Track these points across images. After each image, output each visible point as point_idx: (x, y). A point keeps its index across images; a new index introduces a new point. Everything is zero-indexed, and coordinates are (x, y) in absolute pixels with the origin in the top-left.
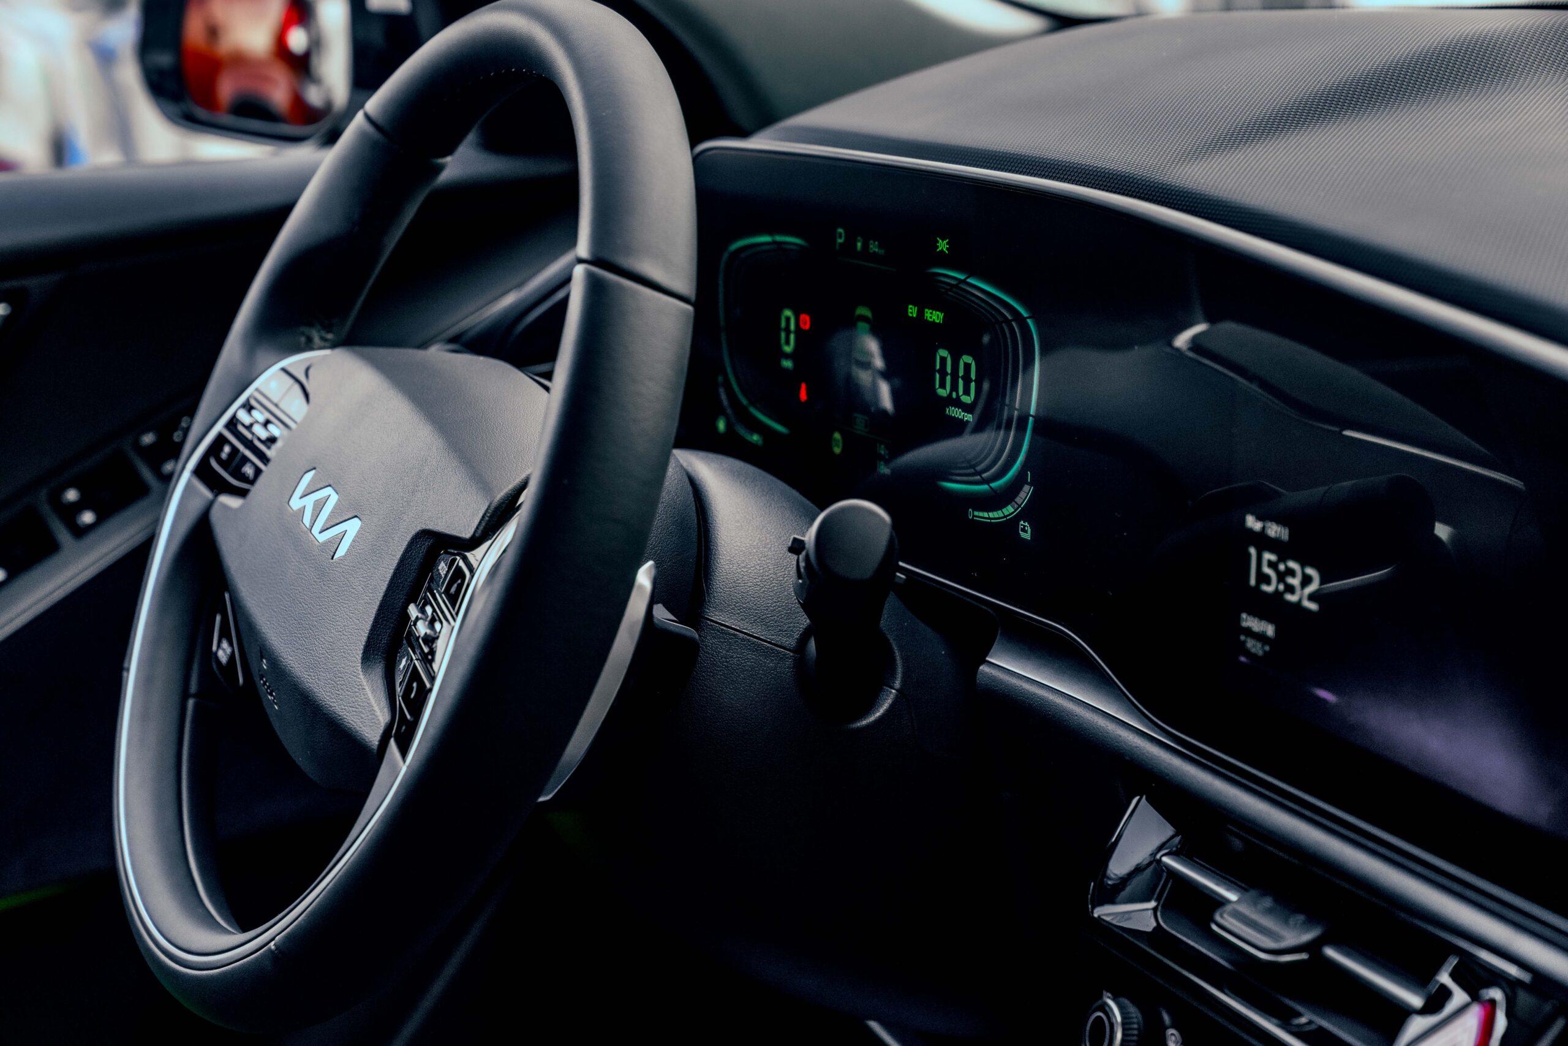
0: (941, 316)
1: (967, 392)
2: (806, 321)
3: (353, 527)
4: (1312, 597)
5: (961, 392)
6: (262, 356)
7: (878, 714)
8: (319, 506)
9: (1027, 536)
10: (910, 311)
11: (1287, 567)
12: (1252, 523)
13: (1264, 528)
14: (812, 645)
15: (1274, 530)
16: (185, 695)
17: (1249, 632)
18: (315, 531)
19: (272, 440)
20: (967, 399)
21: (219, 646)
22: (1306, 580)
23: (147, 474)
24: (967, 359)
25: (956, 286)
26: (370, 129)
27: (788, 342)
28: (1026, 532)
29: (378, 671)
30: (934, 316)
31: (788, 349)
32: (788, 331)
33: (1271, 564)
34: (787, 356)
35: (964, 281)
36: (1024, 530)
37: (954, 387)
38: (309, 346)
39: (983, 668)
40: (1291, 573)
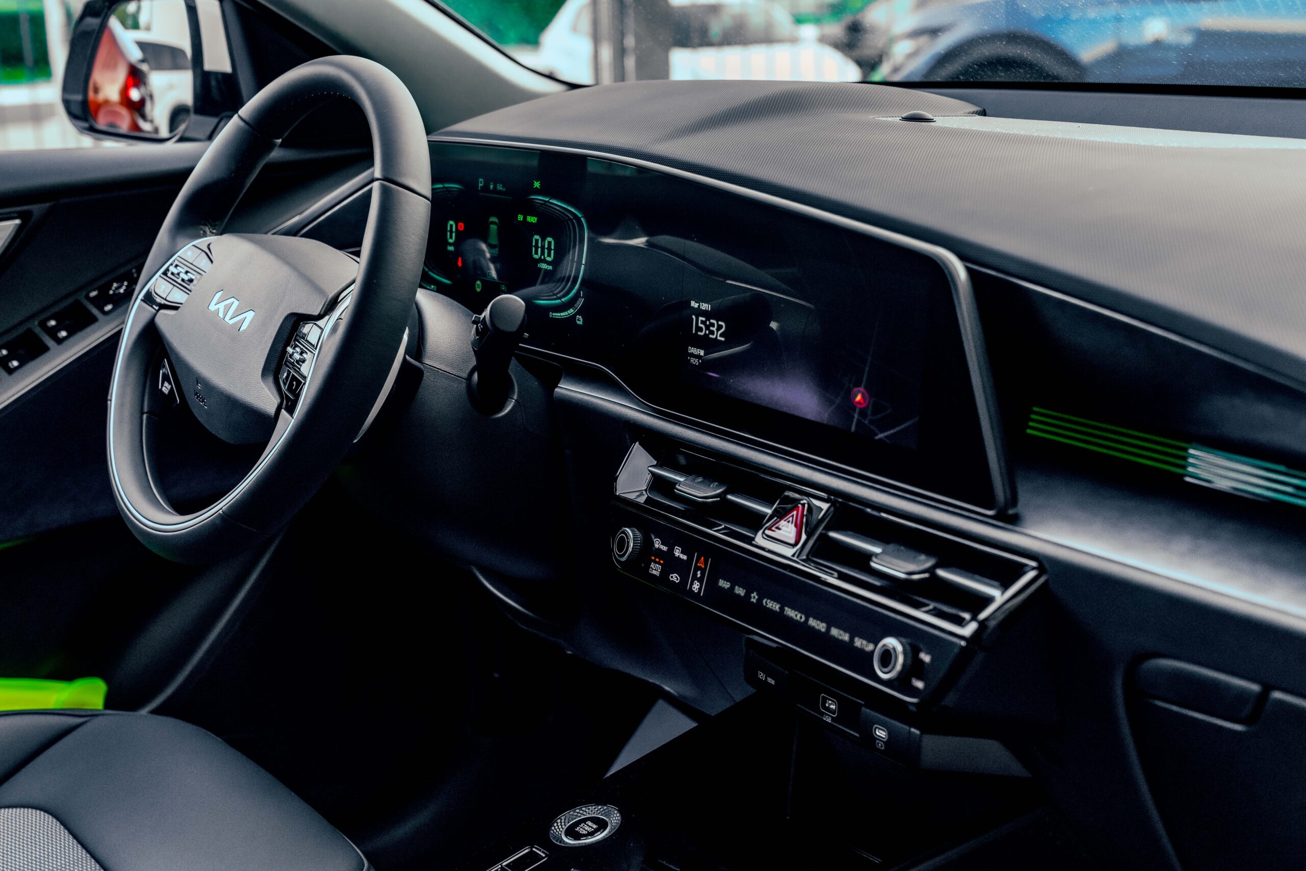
0: (536, 219)
1: (549, 255)
2: (461, 226)
3: (250, 315)
4: (721, 335)
5: (546, 256)
6: (180, 240)
7: (506, 412)
8: (227, 309)
9: (580, 323)
10: (519, 217)
11: (710, 323)
12: (694, 304)
13: (699, 306)
14: (476, 376)
15: (705, 306)
16: (142, 413)
17: (693, 355)
18: (227, 319)
19: (191, 281)
20: (549, 259)
21: (162, 385)
22: (719, 327)
23: (95, 311)
24: (550, 239)
25: (544, 204)
26: (242, 124)
27: (451, 237)
28: (580, 321)
29: (271, 380)
30: (532, 219)
31: (451, 241)
32: (451, 231)
33: (702, 322)
34: (451, 244)
35: (548, 202)
36: (579, 320)
37: (543, 253)
38: (205, 235)
39: (557, 390)
40: (713, 325)
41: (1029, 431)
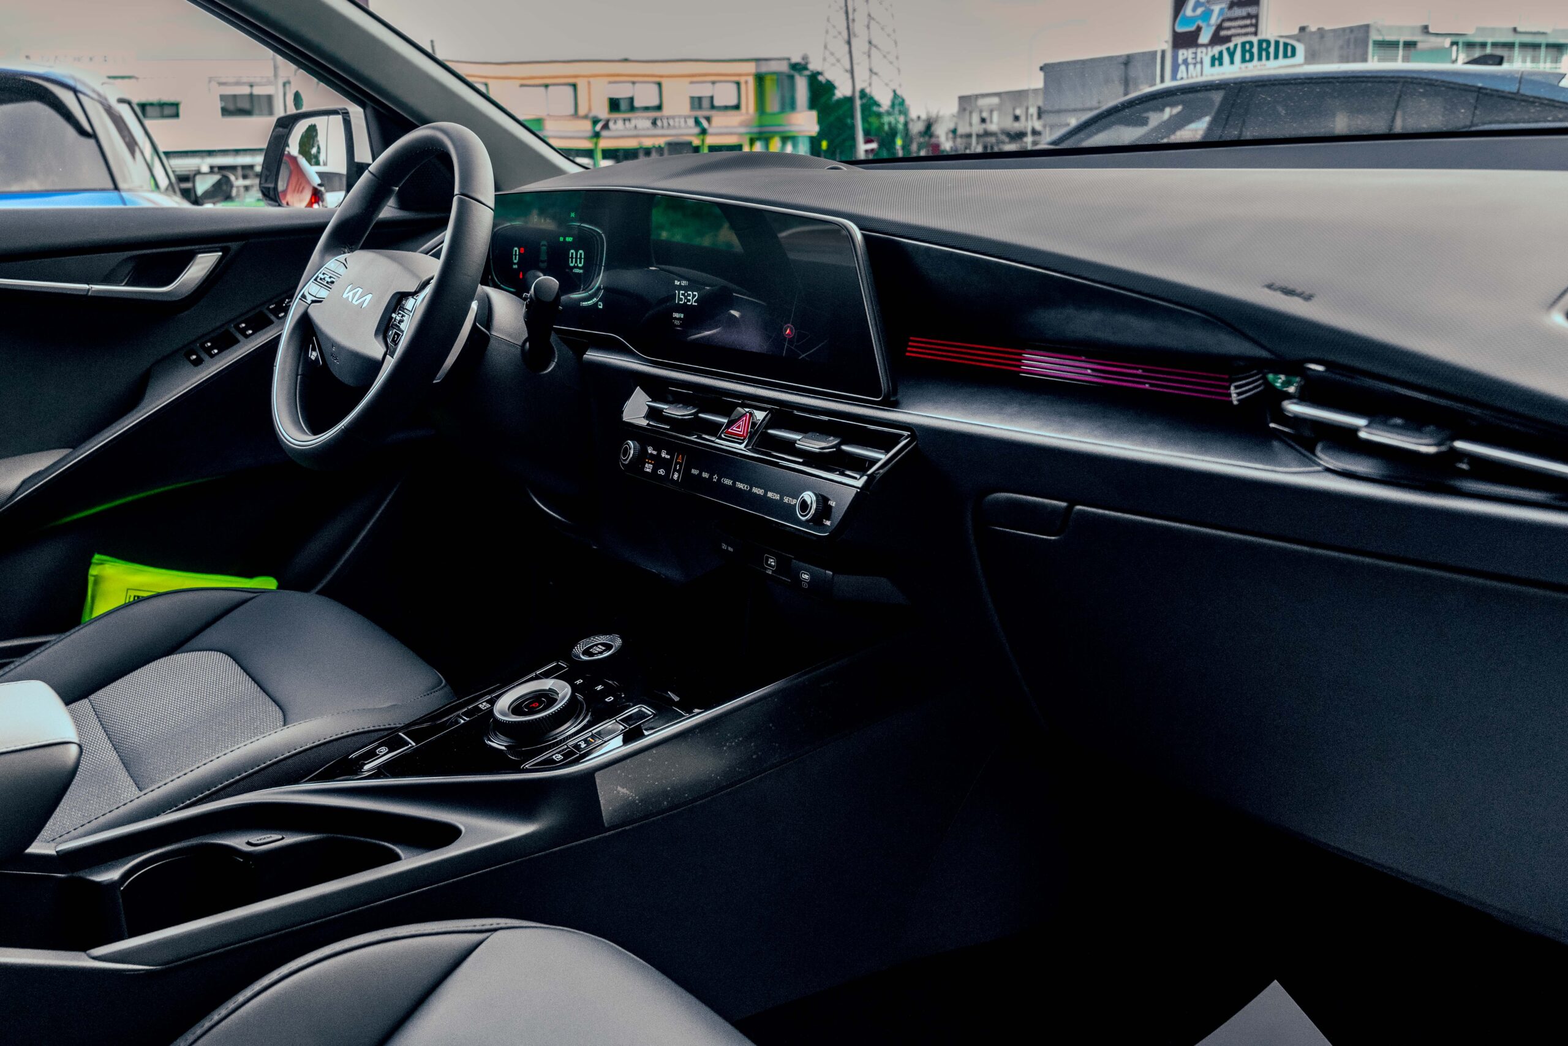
0: (572, 239)
1: (580, 263)
2: (522, 250)
3: (369, 297)
4: (695, 302)
5: (578, 263)
6: (327, 257)
7: (550, 370)
8: (354, 295)
9: (601, 307)
10: (561, 239)
11: (688, 294)
12: (677, 283)
13: (680, 283)
14: (528, 344)
15: (684, 283)
16: (297, 375)
17: (676, 318)
18: (354, 302)
19: (332, 282)
20: (580, 265)
21: (311, 355)
22: (694, 296)
23: (273, 317)
24: (581, 251)
25: (577, 228)
27: (515, 259)
29: (381, 337)
30: (569, 239)
31: (515, 261)
32: (516, 255)
33: (683, 294)
34: (515, 264)
35: (580, 226)
36: (600, 305)
37: (576, 262)
38: (344, 253)
39: (585, 356)
40: (689, 295)
41: (907, 354)
